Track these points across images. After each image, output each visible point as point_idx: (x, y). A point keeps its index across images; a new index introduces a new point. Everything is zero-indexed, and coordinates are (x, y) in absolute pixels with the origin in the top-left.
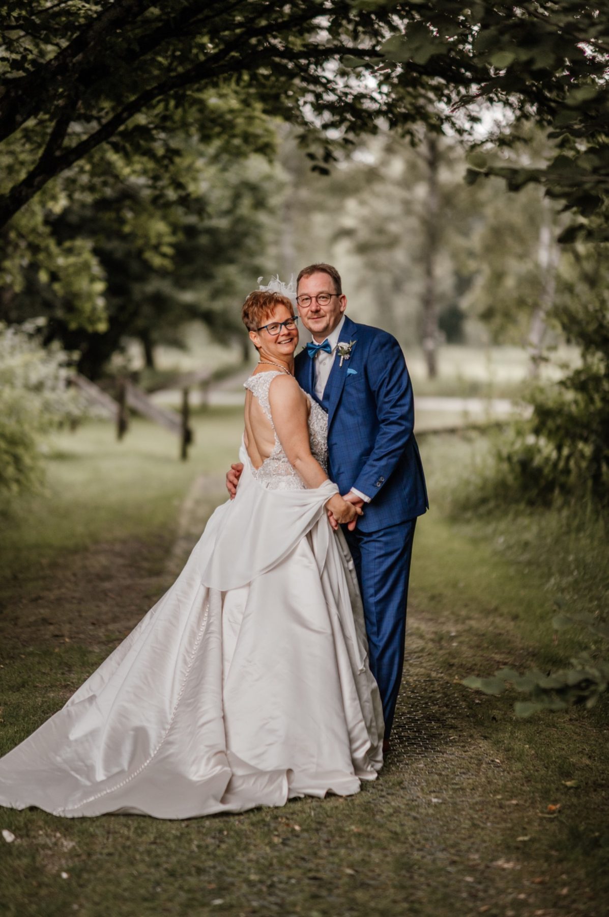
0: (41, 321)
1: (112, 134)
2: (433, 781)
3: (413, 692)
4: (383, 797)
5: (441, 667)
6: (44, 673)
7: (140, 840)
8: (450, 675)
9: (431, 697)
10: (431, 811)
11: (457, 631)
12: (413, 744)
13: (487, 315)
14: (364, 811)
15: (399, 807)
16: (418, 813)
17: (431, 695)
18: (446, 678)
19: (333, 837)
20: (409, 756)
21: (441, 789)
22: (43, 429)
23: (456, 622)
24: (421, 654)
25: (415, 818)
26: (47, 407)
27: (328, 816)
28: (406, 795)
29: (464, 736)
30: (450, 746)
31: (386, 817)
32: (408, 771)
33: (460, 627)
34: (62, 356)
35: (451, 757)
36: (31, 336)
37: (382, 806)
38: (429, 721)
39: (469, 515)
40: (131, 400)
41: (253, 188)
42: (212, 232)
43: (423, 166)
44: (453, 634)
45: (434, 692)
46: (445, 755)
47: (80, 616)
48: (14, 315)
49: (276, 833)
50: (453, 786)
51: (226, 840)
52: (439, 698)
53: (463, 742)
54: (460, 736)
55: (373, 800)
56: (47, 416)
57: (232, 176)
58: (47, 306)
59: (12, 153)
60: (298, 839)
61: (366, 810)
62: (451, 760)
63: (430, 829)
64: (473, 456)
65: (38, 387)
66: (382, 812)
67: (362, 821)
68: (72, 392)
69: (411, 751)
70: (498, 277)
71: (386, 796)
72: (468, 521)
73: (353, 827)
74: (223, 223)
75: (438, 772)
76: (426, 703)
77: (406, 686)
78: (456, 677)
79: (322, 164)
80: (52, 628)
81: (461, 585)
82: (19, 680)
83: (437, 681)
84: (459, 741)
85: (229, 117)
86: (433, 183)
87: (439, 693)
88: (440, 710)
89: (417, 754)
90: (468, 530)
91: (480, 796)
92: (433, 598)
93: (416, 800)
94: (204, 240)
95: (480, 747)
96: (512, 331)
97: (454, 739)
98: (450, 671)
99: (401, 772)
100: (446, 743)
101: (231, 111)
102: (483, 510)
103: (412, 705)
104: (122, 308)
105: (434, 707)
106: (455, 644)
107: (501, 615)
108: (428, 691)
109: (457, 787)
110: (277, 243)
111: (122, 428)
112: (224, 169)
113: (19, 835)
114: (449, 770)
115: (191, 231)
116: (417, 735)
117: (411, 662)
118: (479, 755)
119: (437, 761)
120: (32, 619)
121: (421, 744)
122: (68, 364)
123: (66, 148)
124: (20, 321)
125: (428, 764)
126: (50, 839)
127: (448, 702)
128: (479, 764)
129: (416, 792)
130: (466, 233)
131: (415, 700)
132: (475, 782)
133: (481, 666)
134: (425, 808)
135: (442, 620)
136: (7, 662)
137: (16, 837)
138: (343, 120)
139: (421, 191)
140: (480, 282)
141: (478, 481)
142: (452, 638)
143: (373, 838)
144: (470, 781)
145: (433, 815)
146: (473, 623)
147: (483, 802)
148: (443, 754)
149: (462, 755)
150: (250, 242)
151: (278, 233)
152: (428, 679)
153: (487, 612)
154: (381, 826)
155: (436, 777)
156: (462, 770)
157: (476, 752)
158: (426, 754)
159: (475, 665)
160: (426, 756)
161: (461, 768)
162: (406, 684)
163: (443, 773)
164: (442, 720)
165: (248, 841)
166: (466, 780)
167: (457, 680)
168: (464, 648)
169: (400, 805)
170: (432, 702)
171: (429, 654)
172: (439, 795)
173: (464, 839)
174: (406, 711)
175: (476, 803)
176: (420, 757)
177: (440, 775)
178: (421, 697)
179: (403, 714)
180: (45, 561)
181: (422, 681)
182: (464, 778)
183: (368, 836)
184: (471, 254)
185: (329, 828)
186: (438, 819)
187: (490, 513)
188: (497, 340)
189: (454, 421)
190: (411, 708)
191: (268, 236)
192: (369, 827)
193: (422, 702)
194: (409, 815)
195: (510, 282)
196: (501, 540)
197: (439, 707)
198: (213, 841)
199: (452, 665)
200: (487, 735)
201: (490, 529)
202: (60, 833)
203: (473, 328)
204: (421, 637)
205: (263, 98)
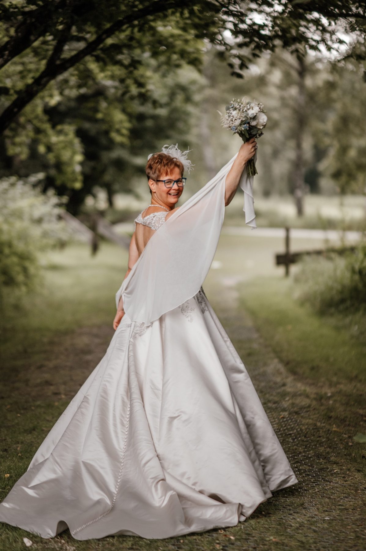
0: (41, 176)
1: (94, 49)
2: (325, 503)
3: (305, 437)
4: (291, 514)
5: (323, 419)
6: (48, 421)
7: (121, 546)
8: (330, 424)
9: (318, 441)
10: (326, 526)
11: (332, 393)
12: (308, 475)
13: (336, 175)
14: (278, 525)
15: (303, 522)
16: (316, 527)
17: (318, 439)
18: (328, 427)
19: (258, 545)
20: (307, 484)
21: (331, 509)
22: (43, 249)
23: (331, 386)
24: (308, 409)
25: (315, 531)
26: (45, 235)
27: (253, 529)
28: (307, 513)
29: (343, 469)
30: (335, 477)
31: (294, 530)
32: (307, 495)
33: (333, 390)
34: (54, 200)
35: (336, 485)
36: (35, 186)
37: (290, 521)
38: (318, 458)
39: (333, 310)
40: (102, 229)
41: (183, 88)
42: (155, 118)
43: (295, 75)
44: (329, 395)
45: (320, 437)
46: (332, 484)
47: (72, 380)
48: (23, 171)
49: (218, 542)
50: (340, 507)
51: (183, 546)
52: (324, 441)
53: (343, 474)
54: (341, 470)
55: (284, 517)
56: (45, 241)
57: (170, 80)
58: (45, 167)
59: (23, 64)
60: (234, 547)
61: (280, 524)
62: (337, 487)
63: (326, 539)
64: (335, 270)
65: (39, 221)
66: (291, 526)
67: (277, 533)
68: (61, 224)
69: (308, 480)
70: (344, 150)
71: (293, 514)
72: (332, 315)
73: (272, 538)
74: (162, 112)
75: (328, 496)
76: (316, 445)
77: (300, 432)
78: (334, 426)
79: (238, 71)
80: (52, 388)
81: (332, 359)
82: (31, 426)
83: (321, 428)
84: (340, 474)
85: (171, 40)
86: (302, 87)
87: (324, 438)
88: (325, 450)
89: (312, 482)
90: (332, 321)
91: (359, 515)
92: (313, 369)
93: (314, 517)
94: (149, 123)
95: (356, 478)
96: (354, 186)
97: (337, 471)
98: (330, 422)
99: (302, 496)
100: (332, 475)
101: (172, 36)
102: (341, 307)
103: (306, 446)
104: (94, 169)
105: (321, 448)
106: (331, 402)
107: (360, 381)
108: (316, 436)
109: (343, 507)
110: (197, 126)
111: (95, 248)
112: (164, 76)
113: (35, 541)
114: (336, 495)
115: (141, 117)
116: (311, 468)
117: (302, 414)
118: (356, 484)
119: (326, 488)
120: (39, 381)
121: (314, 475)
122: (59, 205)
123: (64, 59)
124: (27, 176)
125: (321, 491)
126: (58, 545)
127: (330, 445)
128: (356, 491)
129: (313, 511)
130: (323, 120)
131: (307, 443)
132: (355, 504)
133: (350, 418)
134: (321, 524)
135: (320, 384)
136: (22, 412)
137: (33, 543)
138: (252, 41)
139: (294, 91)
140: (332, 152)
141: (339, 287)
142: (329, 398)
143: (287, 546)
144: (351, 503)
145: (327, 529)
146: (342, 386)
147: (362, 519)
148: (330, 483)
149: (343, 484)
150: (180, 125)
151: (199, 119)
152: (315, 427)
153: (351, 379)
154: (291, 537)
155: (327, 500)
156: (345, 495)
157: (353, 481)
158: (318, 483)
159: (346, 417)
160: (318, 484)
161: (344, 494)
162: (300, 430)
163: (332, 497)
164: (328, 458)
165: (198, 547)
166: (348, 502)
167: (335, 428)
168: (338, 405)
169: (303, 520)
170: (320, 444)
171: (314, 409)
172: (330, 513)
173: (351, 547)
174: (302, 451)
175: (357, 520)
176: (314, 485)
177: (329, 498)
178: (312, 440)
179: (300, 453)
180: (45, 340)
181: (311, 428)
182: (346, 501)
183: (283, 544)
184: (326, 134)
185: (255, 538)
186: (331, 532)
187: (347, 309)
188: (343, 191)
189: (319, 246)
190: (305, 448)
191: (192, 121)
192: (283, 538)
193: (312, 444)
194: (310, 528)
195: (352, 153)
196: (356, 328)
197: (325, 448)
198: (173, 547)
199: (330, 417)
200: (360, 469)
201: (347, 320)
202: (64, 540)
203: (325, 183)
204: (307, 396)
205: (196, 26)
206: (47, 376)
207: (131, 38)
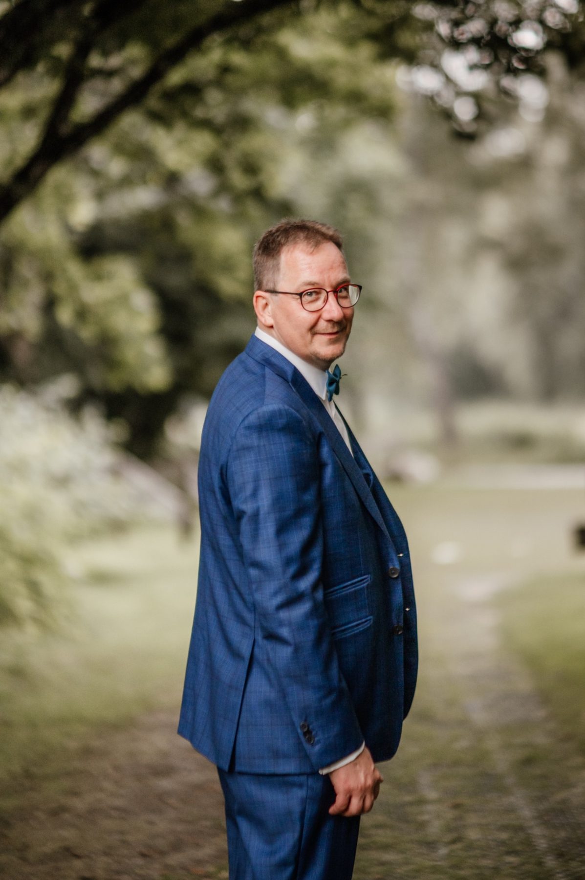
47: (123, 841)
65: (65, 481)
205: (373, 37)
206: (69, 835)
207: (225, 69)
